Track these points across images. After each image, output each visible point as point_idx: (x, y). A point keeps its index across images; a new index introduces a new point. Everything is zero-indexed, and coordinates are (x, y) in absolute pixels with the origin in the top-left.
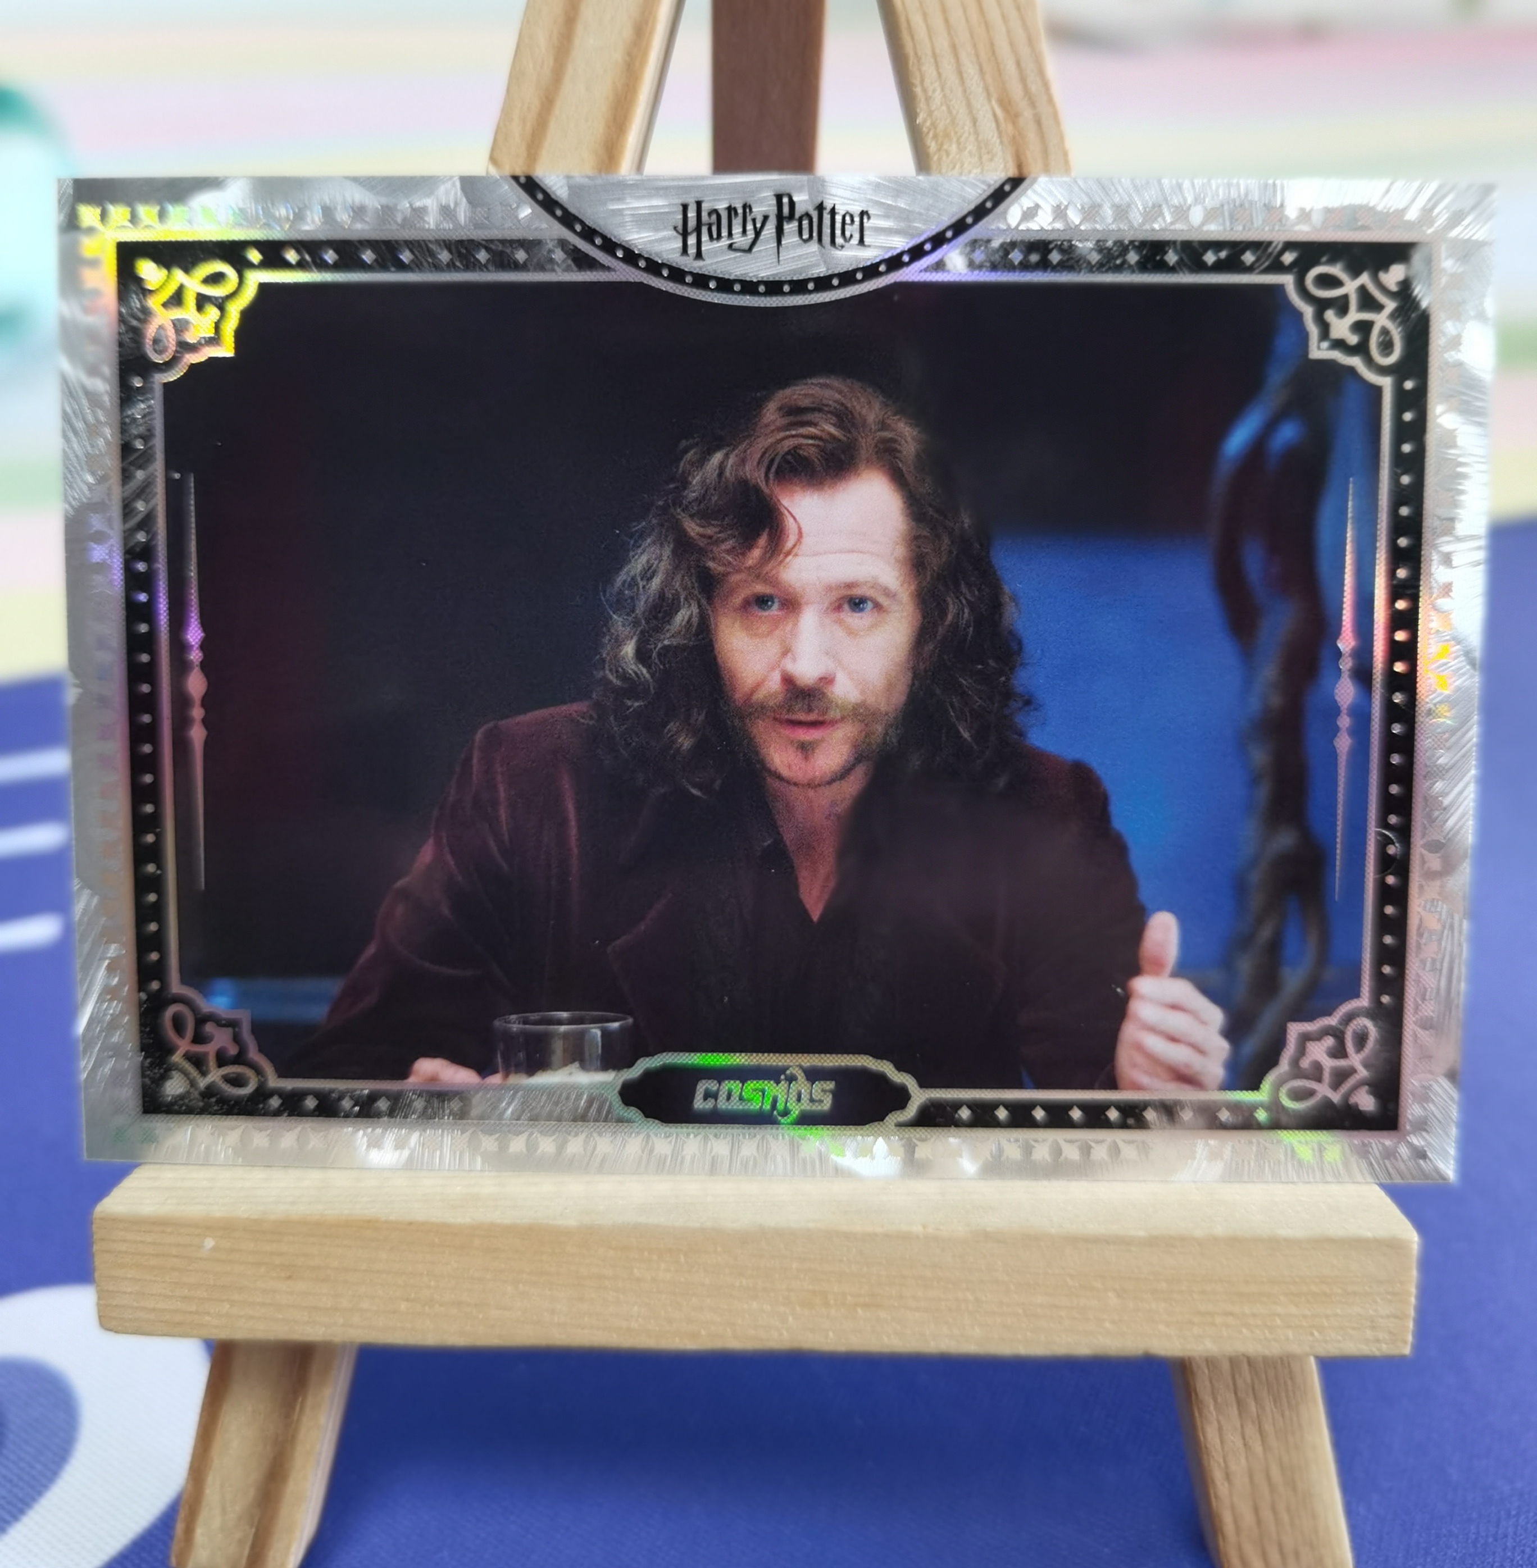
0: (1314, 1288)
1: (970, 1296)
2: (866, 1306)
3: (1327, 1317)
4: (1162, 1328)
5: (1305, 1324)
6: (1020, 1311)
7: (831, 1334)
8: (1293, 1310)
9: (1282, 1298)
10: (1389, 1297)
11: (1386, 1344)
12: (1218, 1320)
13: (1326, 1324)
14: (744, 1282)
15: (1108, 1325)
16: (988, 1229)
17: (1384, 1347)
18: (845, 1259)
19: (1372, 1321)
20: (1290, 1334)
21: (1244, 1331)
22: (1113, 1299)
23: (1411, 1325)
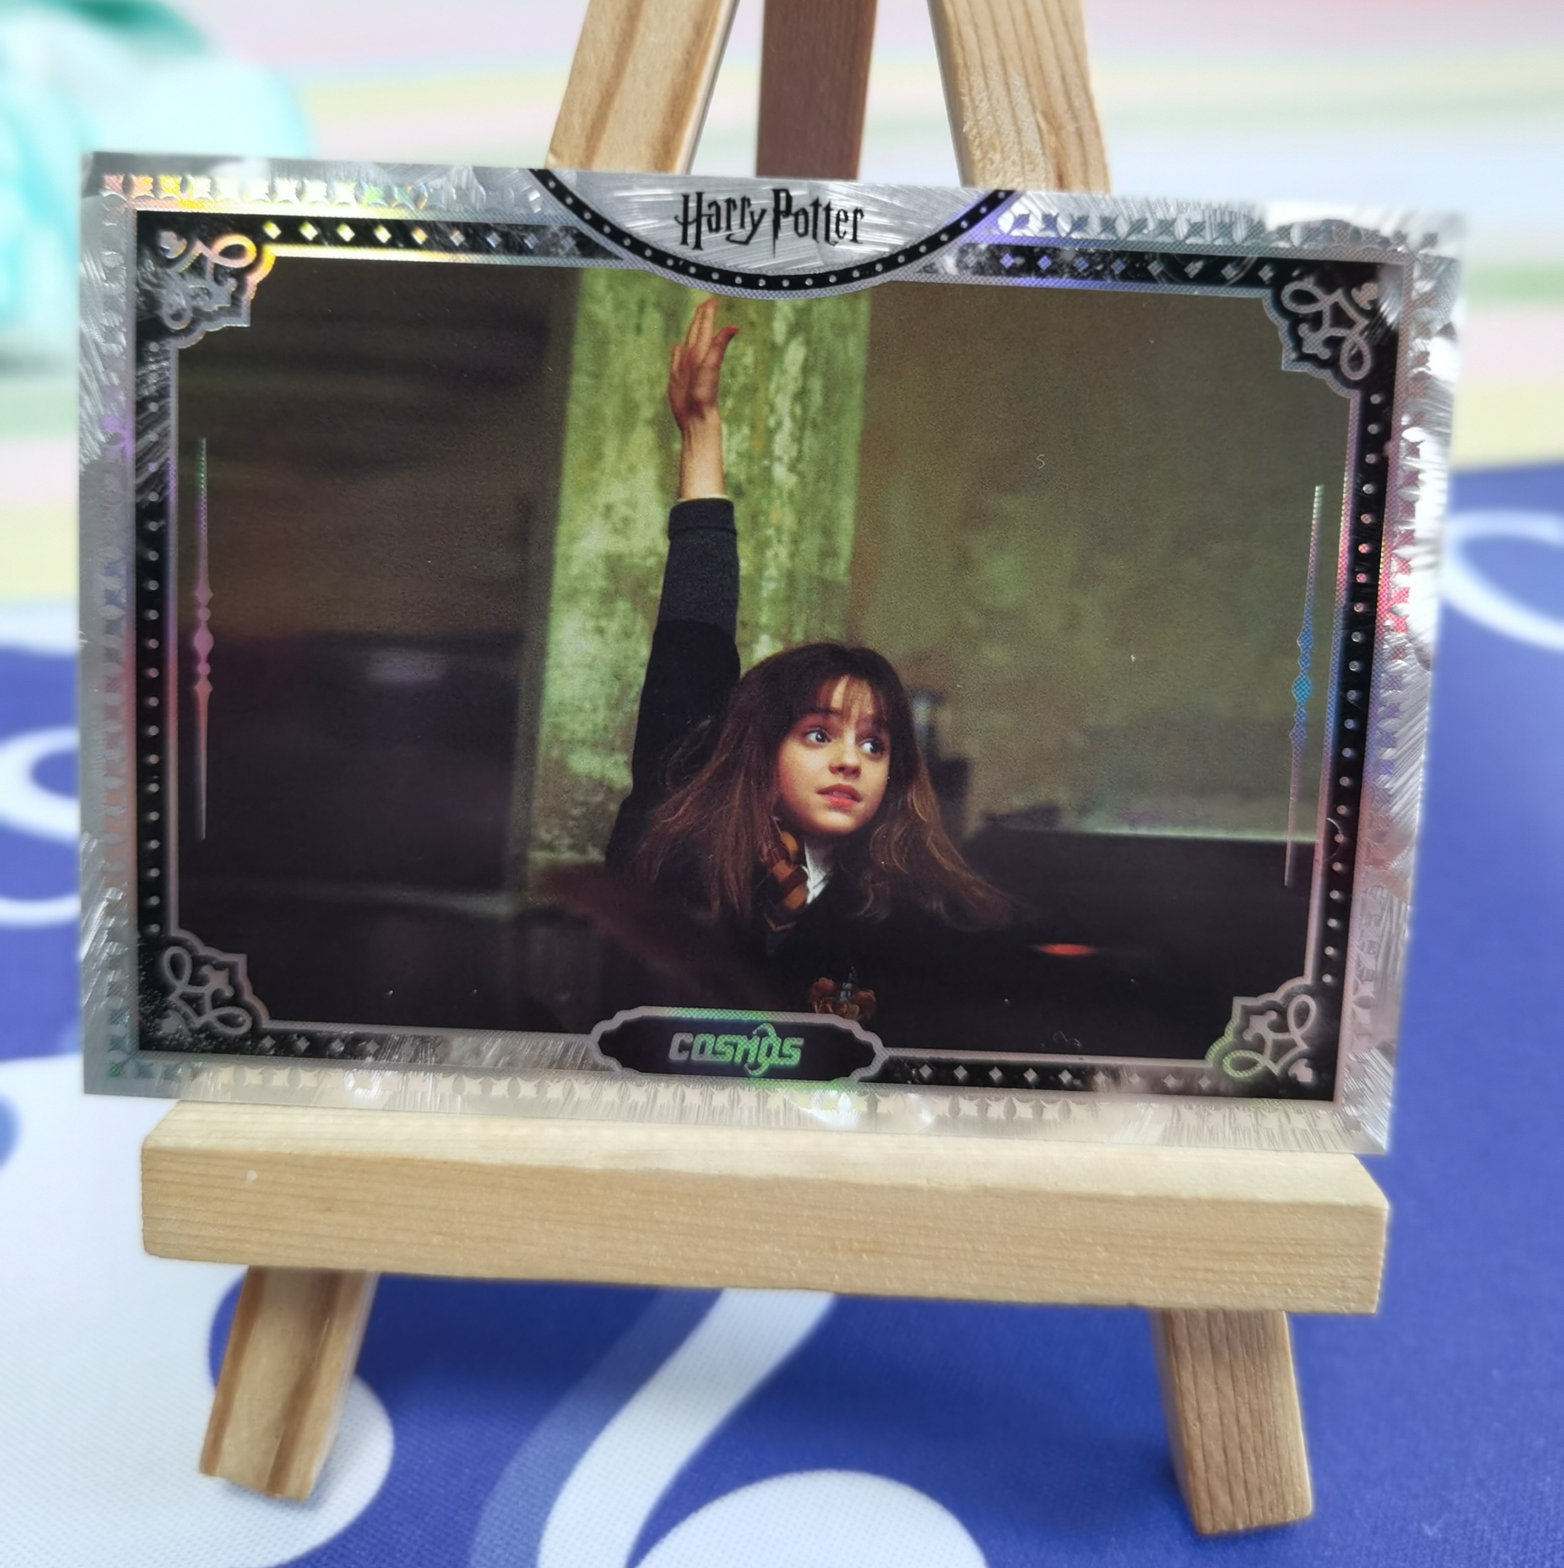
0: (1290, 1250)
1: (968, 1246)
2: (871, 1252)
3: (1300, 1276)
4: (1147, 1281)
5: (1279, 1282)
6: (1015, 1262)
7: (837, 1277)
8: (1269, 1268)
9: (1260, 1257)
10: (1359, 1260)
11: (1355, 1302)
12: (1200, 1275)
13: (1300, 1283)
14: (758, 1227)
15: (1096, 1277)
16: (989, 1185)
17: (1353, 1305)
18: (853, 1208)
19: (1343, 1282)
20: (1266, 1291)
21: (1223, 1286)
22: (1102, 1254)
23: (1378, 1286)
